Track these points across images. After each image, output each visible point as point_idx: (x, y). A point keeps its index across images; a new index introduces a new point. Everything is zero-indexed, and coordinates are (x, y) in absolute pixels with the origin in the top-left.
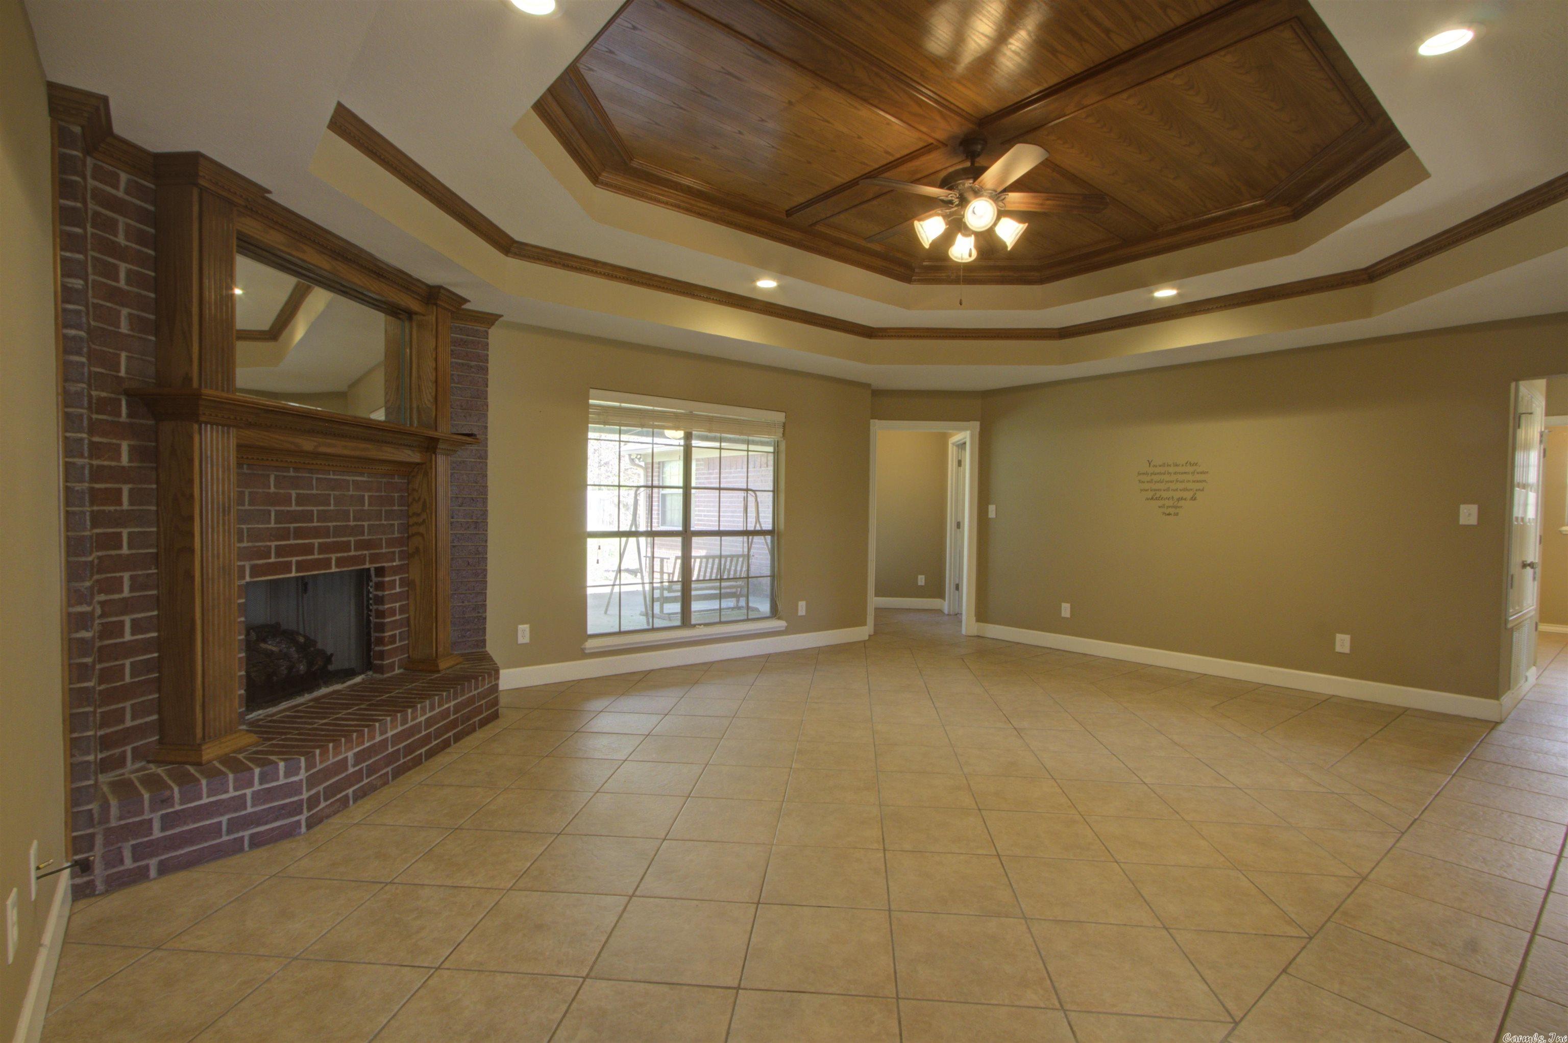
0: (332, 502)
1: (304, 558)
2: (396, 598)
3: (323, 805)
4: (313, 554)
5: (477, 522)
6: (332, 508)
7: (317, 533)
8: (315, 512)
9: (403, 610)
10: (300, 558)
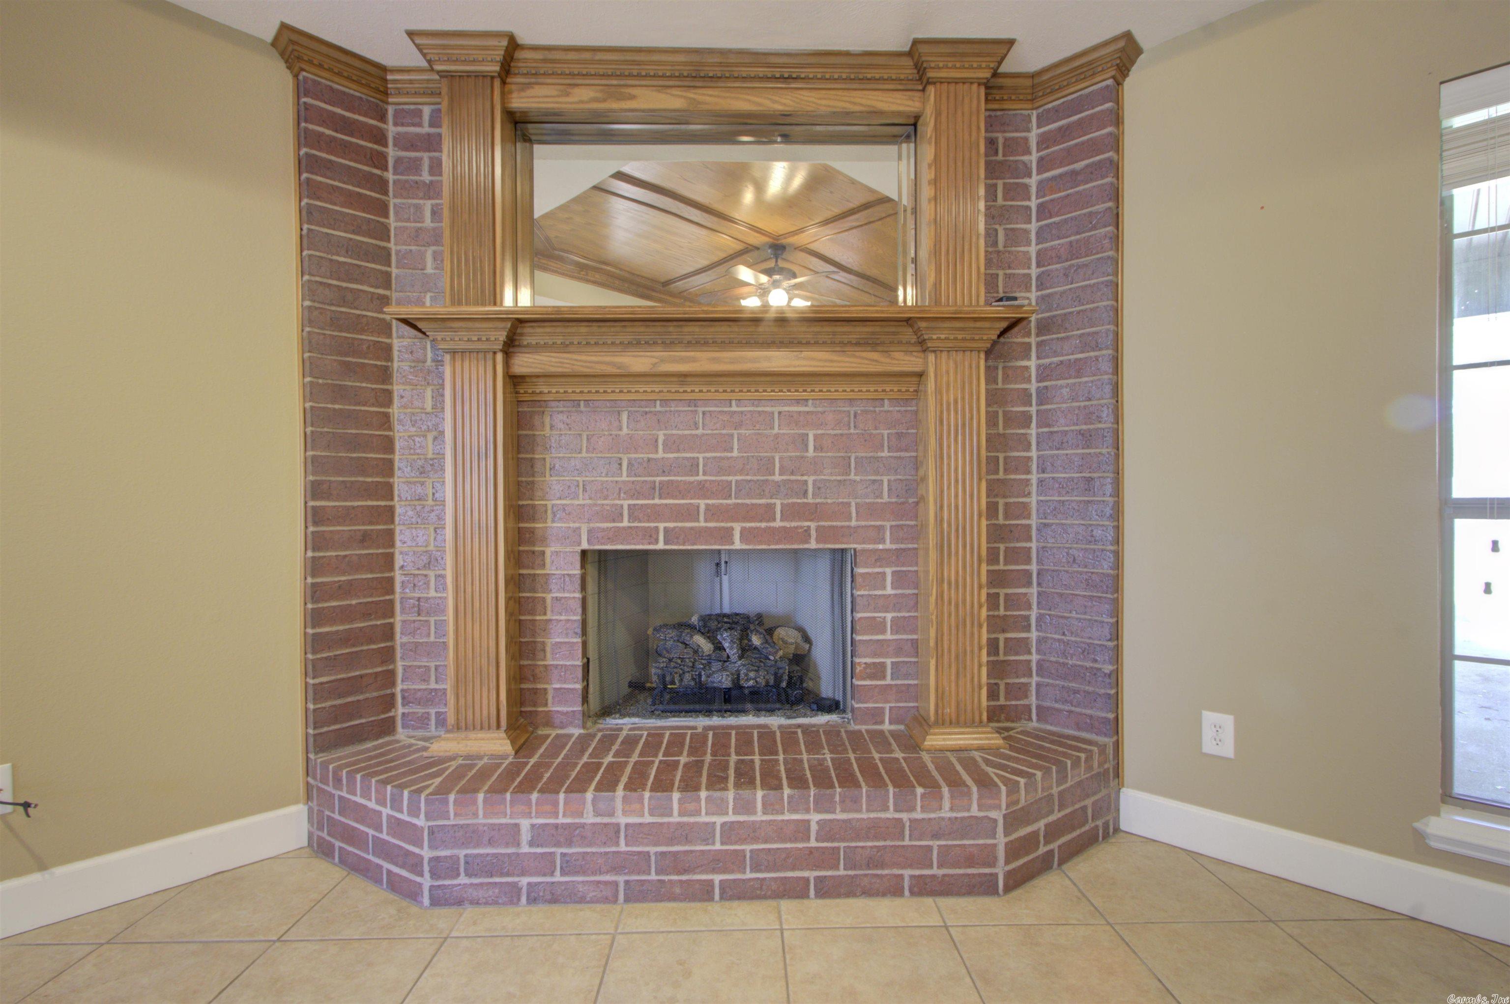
0: (736, 446)
1: (680, 524)
2: (887, 604)
3: (463, 880)
4: (697, 520)
5: (1092, 479)
6: (735, 453)
7: (702, 490)
8: (701, 461)
9: (899, 626)
10: (671, 525)
